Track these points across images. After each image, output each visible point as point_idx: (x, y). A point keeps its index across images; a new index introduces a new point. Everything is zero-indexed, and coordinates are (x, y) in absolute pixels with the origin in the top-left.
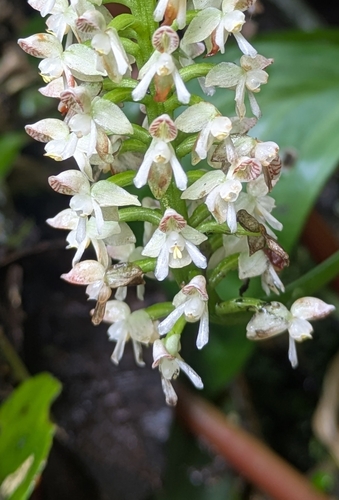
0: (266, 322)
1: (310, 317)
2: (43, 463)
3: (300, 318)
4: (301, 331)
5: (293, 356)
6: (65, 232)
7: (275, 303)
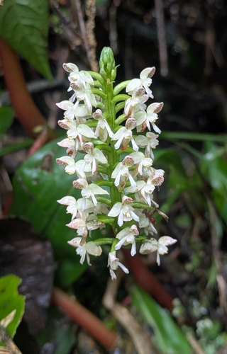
0: (149, 246)
1: (167, 244)
2: (22, 313)
3: (163, 245)
4: (163, 250)
5: (158, 261)
6: (66, 206)
7: (152, 239)
